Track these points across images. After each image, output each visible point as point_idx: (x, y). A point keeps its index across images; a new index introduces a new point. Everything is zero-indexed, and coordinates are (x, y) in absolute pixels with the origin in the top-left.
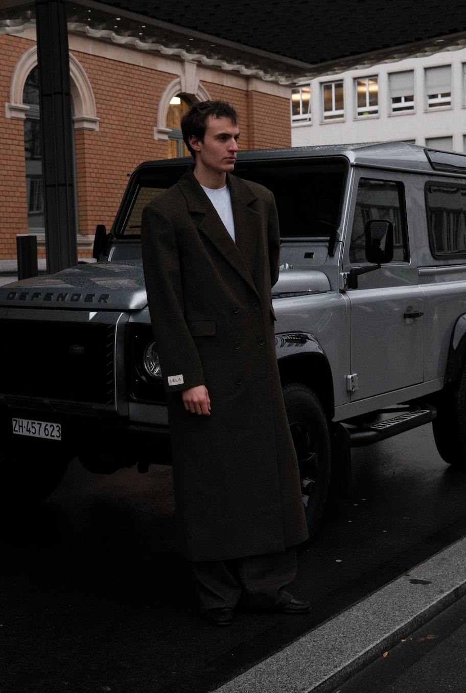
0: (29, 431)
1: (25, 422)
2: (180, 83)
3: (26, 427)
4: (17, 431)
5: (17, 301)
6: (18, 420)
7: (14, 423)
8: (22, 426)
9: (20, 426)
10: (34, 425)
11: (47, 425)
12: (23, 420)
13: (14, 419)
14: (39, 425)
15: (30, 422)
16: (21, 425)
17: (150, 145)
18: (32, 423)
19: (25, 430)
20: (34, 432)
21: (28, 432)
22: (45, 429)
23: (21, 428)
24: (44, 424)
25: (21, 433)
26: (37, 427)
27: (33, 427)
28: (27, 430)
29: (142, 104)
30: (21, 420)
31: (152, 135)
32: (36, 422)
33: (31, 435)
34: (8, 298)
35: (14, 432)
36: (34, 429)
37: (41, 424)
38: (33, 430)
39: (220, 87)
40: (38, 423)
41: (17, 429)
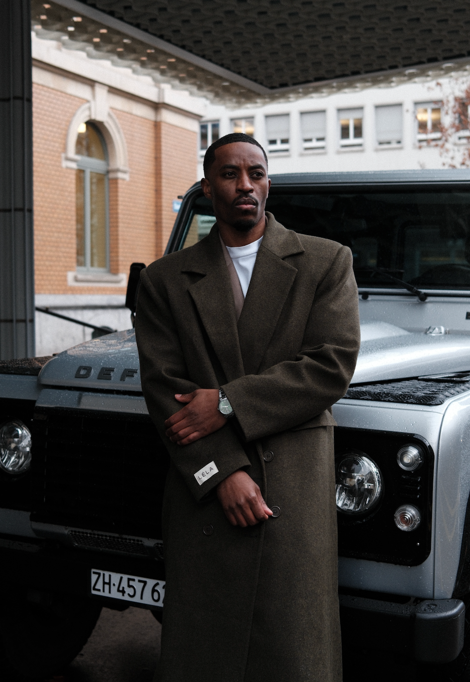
0: (123, 592)
1: (115, 577)
2: (90, 109)
3: (117, 585)
4: (99, 590)
5: (92, 382)
6: (102, 572)
7: (94, 577)
8: (109, 584)
9: (104, 583)
10: (131, 583)
11: (157, 584)
12: (112, 574)
13: (93, 570)
14: (142, 584)
15: (125, 577)
16: (107, 580)
17: (58, 173)
18: (129, 580)
19: (114, 589)
20: (132, 594)
21: (121, 594)
22: (154, 590)
23: (107, 587)
24: (151, 582)
25: (106, 594)
26: (138, 586)
27: (129, 586)
28: (119, 591)
29: (50, 128)
30: (107, 574)
31: (60, 162)
32: (137, 578)
33: (126, 598)
34: (78, 376)
35: (94, 592)
36: (132, 589)
37: (145, 583)
38: (130, 591)
39: (129, 116)
40: (140, 581)
41: (99, 586)
